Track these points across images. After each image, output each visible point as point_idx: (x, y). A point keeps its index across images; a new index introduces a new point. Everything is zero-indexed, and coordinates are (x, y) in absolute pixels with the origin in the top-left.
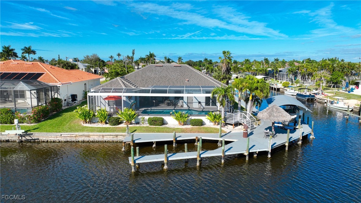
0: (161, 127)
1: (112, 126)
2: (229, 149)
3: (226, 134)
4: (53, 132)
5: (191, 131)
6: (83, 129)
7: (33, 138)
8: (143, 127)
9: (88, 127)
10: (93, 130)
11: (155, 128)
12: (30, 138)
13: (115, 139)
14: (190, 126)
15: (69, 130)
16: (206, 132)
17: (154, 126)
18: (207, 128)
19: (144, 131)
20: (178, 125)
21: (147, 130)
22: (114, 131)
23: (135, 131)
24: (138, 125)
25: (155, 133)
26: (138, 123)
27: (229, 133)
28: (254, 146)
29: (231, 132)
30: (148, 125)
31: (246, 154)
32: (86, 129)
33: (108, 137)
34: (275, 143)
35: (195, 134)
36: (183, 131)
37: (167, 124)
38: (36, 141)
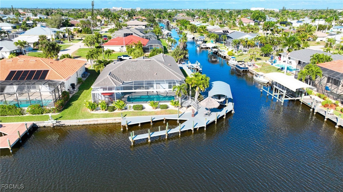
0: (141, 111)
1: (110, 112)
2: (183, 127)
3: (182, 115)
4: (73, 119)
5: (160, 113)
6: (92, 116)
7: (61, 124)
8: (130, 112)
9: (94, 114)
10: (98, 116)
11: (138, 112)
12: (59, 124)
13: (114, 122)
14: (159, 110)
15: (83, 117)
16: (170, 114)
17: (137, 111)
18: (170, 111)
19: (132, 115)
20: (152, 109)
21: (134, 114)
22: (112, 116)
23: (126, 115)
24: (126, 111)
25: (139, 117)
26: (126, 109)
27: (183, 113)
28: (197, 123)
29: (184, 112)
30: (133, 110)
31: (192, 129)
32: (94, 116)
33: (110, 120)
34: (209, 121)
35: (163, 115)
36: (156, 114)
37: (145, 108)
38: (64, 125)
